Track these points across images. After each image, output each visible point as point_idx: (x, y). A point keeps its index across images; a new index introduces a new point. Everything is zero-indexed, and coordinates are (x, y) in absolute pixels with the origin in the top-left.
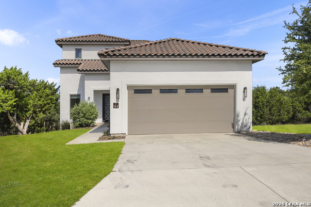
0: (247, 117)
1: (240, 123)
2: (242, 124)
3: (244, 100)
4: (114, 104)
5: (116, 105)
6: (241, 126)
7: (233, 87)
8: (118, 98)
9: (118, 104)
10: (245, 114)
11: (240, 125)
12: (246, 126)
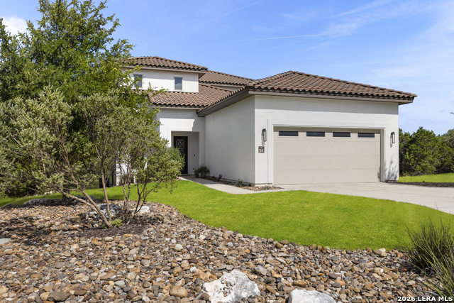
0: (393, 165)
1: (387, 172)
2: (389, 173)
3: (391, 146)
4: (260, 147)
5: (262, 149)
6: (389, 176)
7: (380, 131)
8: (264, 141)
9: (263, 148)
10: (392, 162)
11: (387, 174)
12: (393, 175)
